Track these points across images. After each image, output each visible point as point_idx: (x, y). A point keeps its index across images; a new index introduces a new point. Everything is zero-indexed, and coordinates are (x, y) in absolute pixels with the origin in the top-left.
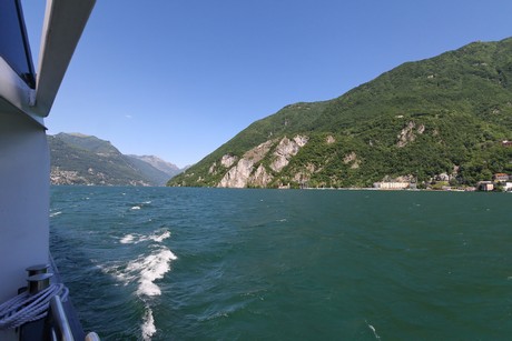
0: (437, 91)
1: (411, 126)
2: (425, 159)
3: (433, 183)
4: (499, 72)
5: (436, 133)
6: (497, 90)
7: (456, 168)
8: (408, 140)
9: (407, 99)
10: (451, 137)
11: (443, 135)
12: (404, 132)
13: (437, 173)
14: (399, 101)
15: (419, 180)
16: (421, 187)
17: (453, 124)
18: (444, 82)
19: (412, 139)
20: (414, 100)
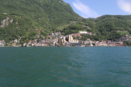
0: (25, 7)
1: (8, 18)
2: (10, 33)
3: (11, 44)
4: (44, 5)
5: (17, 23)
6: (42, 12)
7: (20, 37)
8: (5, 24)
9: (12, 6)
10: (22, 26)
11: (20, 25)
12: (4, 21)
13: (14, 40)
14: (9, 7)
15: (6, 42)
16: (6, 45)
17: (24, 21)
18: (28, 4)
19: (7, 24)
20: (15, 8)
